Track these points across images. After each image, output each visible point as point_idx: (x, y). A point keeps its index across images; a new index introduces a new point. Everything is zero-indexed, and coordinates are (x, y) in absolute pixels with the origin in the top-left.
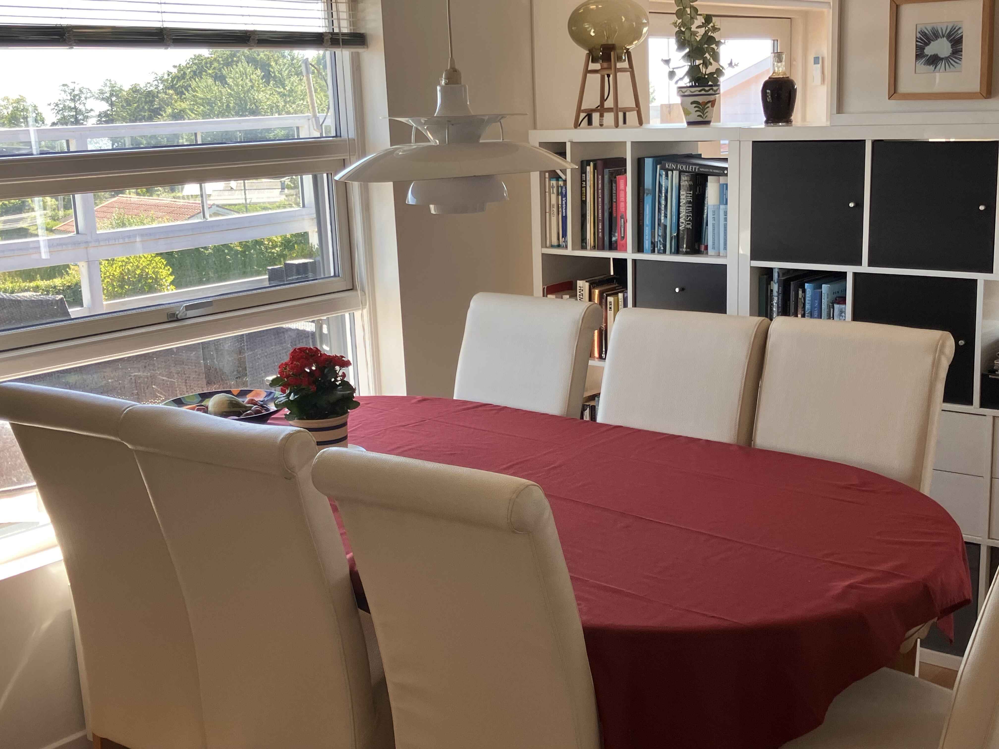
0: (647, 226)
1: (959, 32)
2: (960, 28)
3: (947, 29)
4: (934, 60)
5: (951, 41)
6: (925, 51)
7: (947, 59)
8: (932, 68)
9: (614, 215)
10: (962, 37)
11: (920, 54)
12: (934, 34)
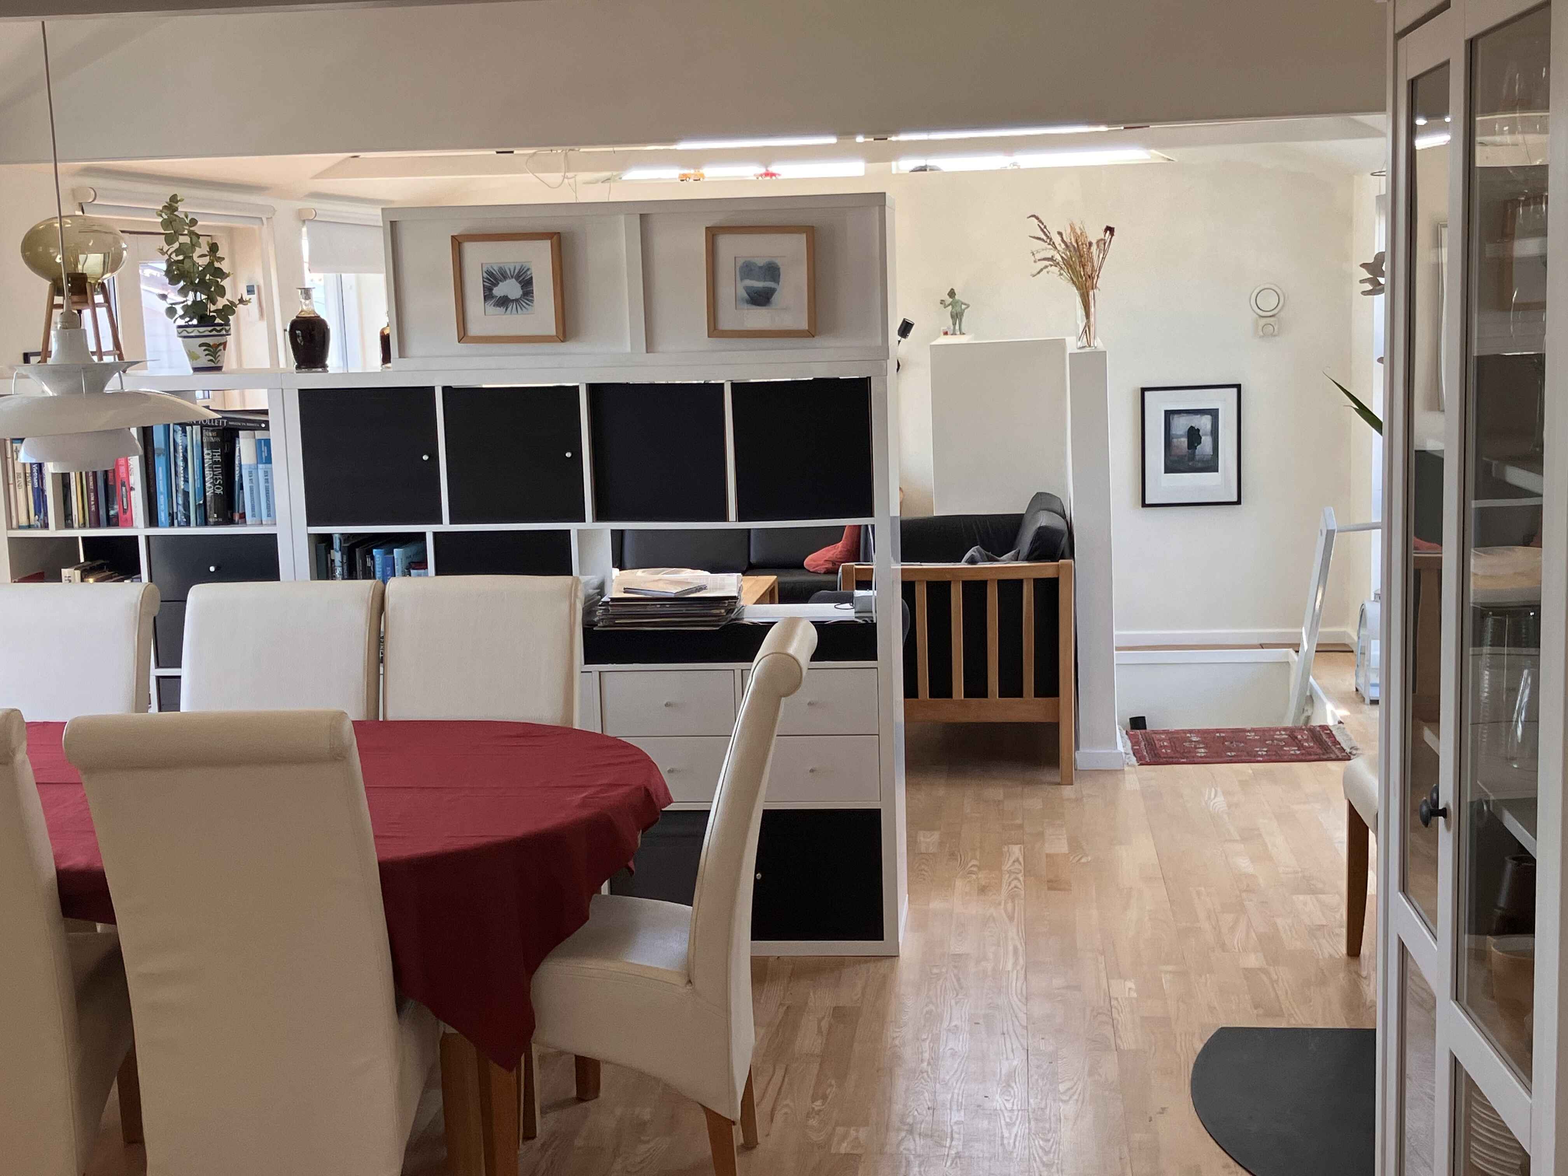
0: (162, 493)
1: (529, 273)
2: (528, 269)
3: (515, 270)
4: (504, 302)
5: (520, 282)
6: (494, 291)
7: (517, 300)
8: (502, 309)
9: (111, 483)
10: (531, 278)
11: (488, 295)
12: (502, 275)
